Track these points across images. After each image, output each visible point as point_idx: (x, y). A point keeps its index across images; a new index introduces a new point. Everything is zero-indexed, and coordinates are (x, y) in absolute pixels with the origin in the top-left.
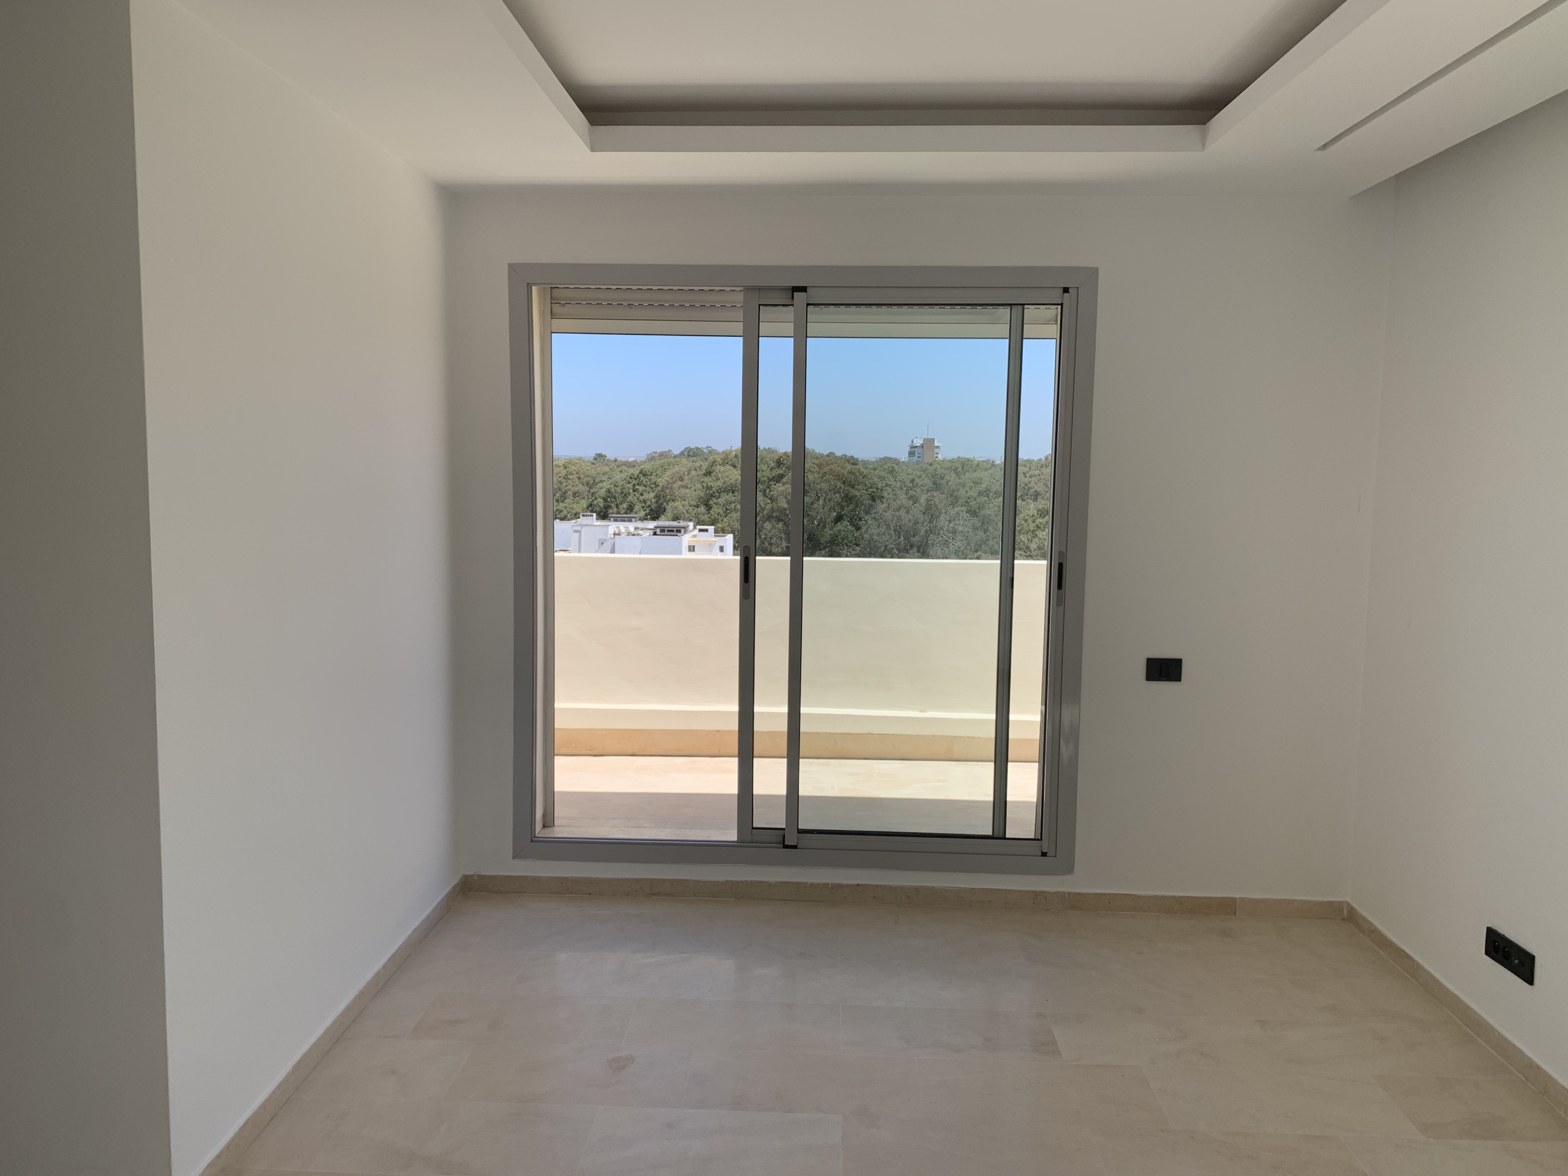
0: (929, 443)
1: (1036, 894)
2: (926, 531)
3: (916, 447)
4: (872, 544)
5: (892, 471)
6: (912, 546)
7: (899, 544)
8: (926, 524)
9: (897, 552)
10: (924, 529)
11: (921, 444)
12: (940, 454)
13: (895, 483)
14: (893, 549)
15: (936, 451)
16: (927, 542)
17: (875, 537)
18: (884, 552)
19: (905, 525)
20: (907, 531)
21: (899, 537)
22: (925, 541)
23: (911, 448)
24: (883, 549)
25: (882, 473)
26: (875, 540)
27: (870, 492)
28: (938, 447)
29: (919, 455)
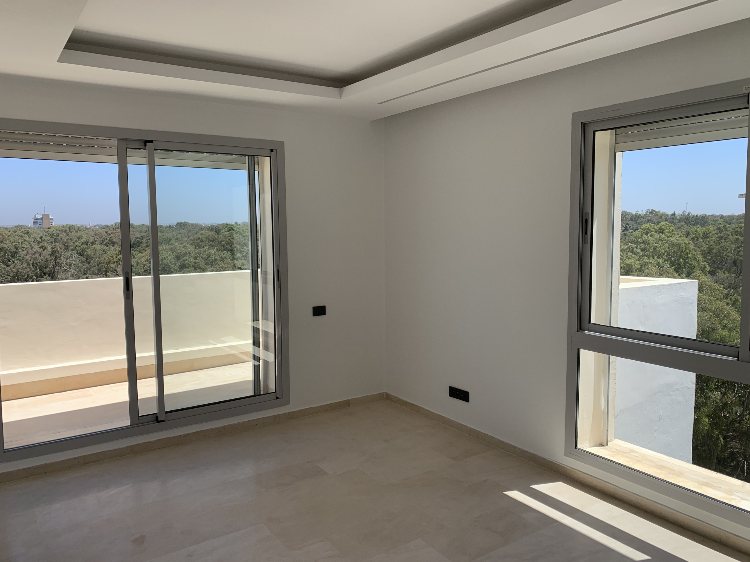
0: (46, 217)
1: (275, 416)
2: (53, 265)
3: (38, 219)
4: (19, 274)
5: (27, 233)
6: (45, 274)
7: (37, 273)
8: (52, 261)
9: (36, 278)
10: (52, 264)
11: (41, 217)
12: (53, 223)
13: (30, 239)
14: (33, 276)
15: (51, 221)
16: (54, 271)
17: (20, 270)
18: (27, 278)
19: (39, 262)
20: (41, 266)
21: (36, 269)
22: (53, 270)
23: (35, 219)
24: (26, 276)
25: (20, 234)
26: (20, 272)
27: (14, 245)
28: (52, 219)
29: (40, 224)
